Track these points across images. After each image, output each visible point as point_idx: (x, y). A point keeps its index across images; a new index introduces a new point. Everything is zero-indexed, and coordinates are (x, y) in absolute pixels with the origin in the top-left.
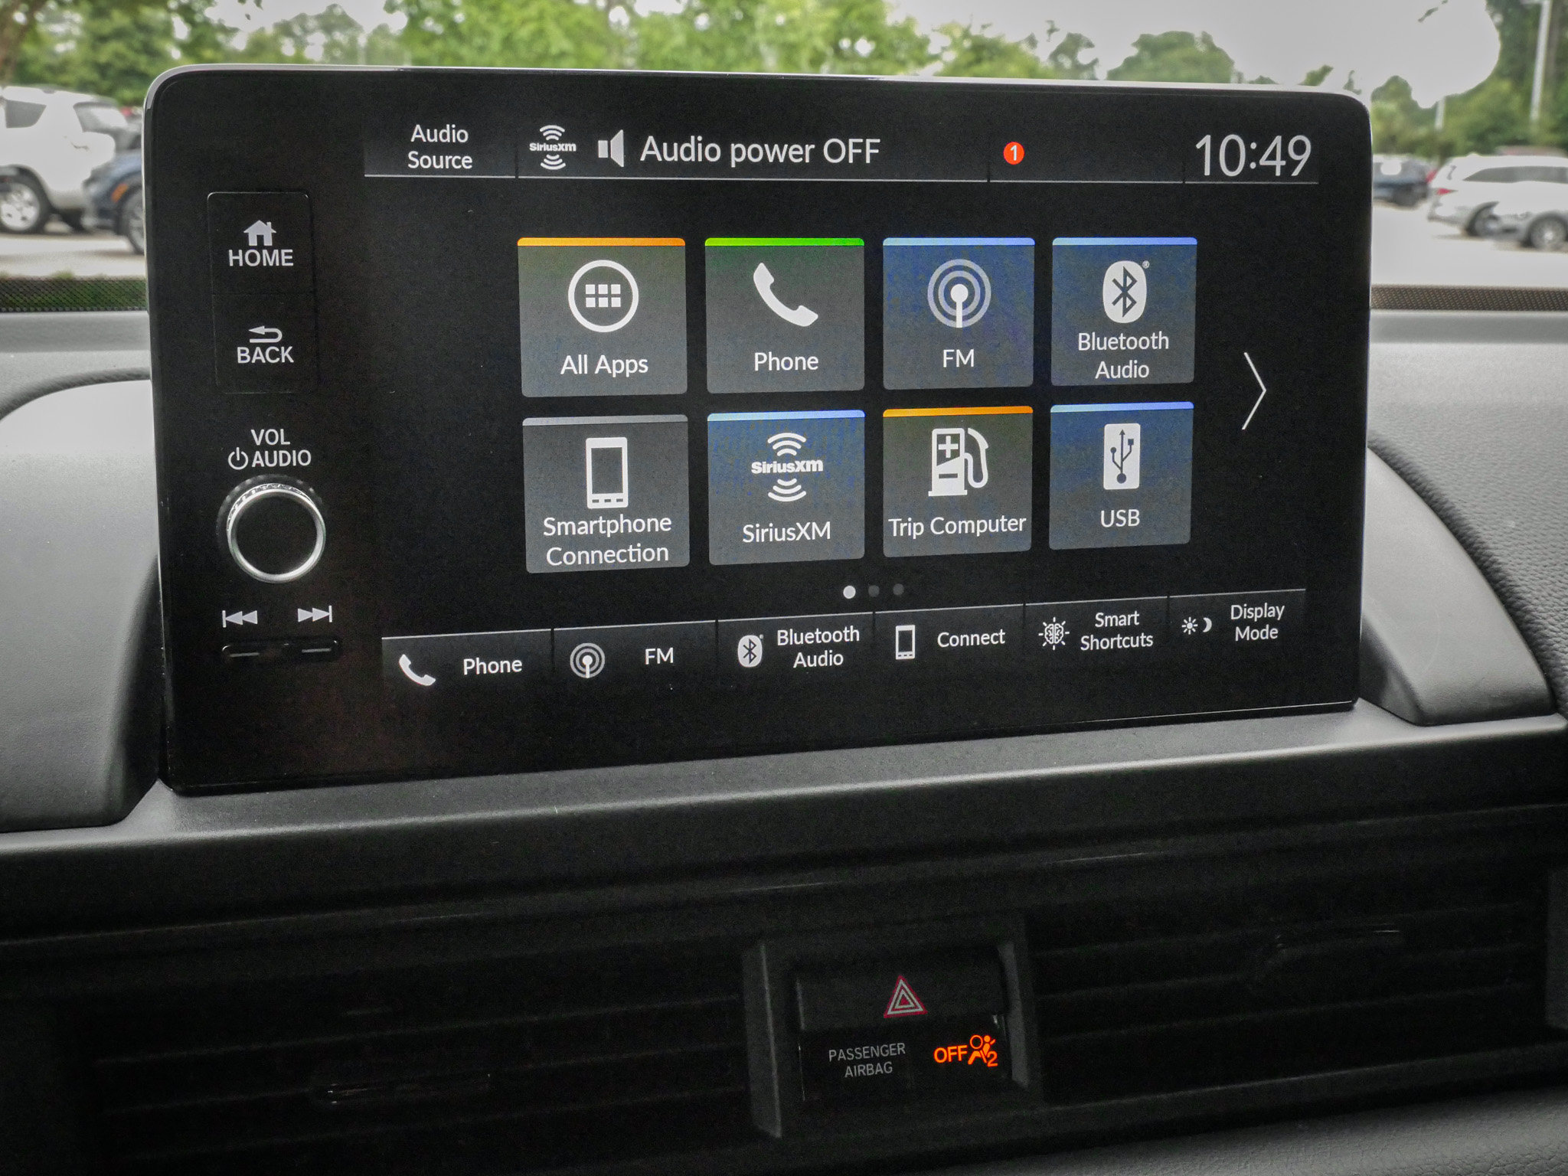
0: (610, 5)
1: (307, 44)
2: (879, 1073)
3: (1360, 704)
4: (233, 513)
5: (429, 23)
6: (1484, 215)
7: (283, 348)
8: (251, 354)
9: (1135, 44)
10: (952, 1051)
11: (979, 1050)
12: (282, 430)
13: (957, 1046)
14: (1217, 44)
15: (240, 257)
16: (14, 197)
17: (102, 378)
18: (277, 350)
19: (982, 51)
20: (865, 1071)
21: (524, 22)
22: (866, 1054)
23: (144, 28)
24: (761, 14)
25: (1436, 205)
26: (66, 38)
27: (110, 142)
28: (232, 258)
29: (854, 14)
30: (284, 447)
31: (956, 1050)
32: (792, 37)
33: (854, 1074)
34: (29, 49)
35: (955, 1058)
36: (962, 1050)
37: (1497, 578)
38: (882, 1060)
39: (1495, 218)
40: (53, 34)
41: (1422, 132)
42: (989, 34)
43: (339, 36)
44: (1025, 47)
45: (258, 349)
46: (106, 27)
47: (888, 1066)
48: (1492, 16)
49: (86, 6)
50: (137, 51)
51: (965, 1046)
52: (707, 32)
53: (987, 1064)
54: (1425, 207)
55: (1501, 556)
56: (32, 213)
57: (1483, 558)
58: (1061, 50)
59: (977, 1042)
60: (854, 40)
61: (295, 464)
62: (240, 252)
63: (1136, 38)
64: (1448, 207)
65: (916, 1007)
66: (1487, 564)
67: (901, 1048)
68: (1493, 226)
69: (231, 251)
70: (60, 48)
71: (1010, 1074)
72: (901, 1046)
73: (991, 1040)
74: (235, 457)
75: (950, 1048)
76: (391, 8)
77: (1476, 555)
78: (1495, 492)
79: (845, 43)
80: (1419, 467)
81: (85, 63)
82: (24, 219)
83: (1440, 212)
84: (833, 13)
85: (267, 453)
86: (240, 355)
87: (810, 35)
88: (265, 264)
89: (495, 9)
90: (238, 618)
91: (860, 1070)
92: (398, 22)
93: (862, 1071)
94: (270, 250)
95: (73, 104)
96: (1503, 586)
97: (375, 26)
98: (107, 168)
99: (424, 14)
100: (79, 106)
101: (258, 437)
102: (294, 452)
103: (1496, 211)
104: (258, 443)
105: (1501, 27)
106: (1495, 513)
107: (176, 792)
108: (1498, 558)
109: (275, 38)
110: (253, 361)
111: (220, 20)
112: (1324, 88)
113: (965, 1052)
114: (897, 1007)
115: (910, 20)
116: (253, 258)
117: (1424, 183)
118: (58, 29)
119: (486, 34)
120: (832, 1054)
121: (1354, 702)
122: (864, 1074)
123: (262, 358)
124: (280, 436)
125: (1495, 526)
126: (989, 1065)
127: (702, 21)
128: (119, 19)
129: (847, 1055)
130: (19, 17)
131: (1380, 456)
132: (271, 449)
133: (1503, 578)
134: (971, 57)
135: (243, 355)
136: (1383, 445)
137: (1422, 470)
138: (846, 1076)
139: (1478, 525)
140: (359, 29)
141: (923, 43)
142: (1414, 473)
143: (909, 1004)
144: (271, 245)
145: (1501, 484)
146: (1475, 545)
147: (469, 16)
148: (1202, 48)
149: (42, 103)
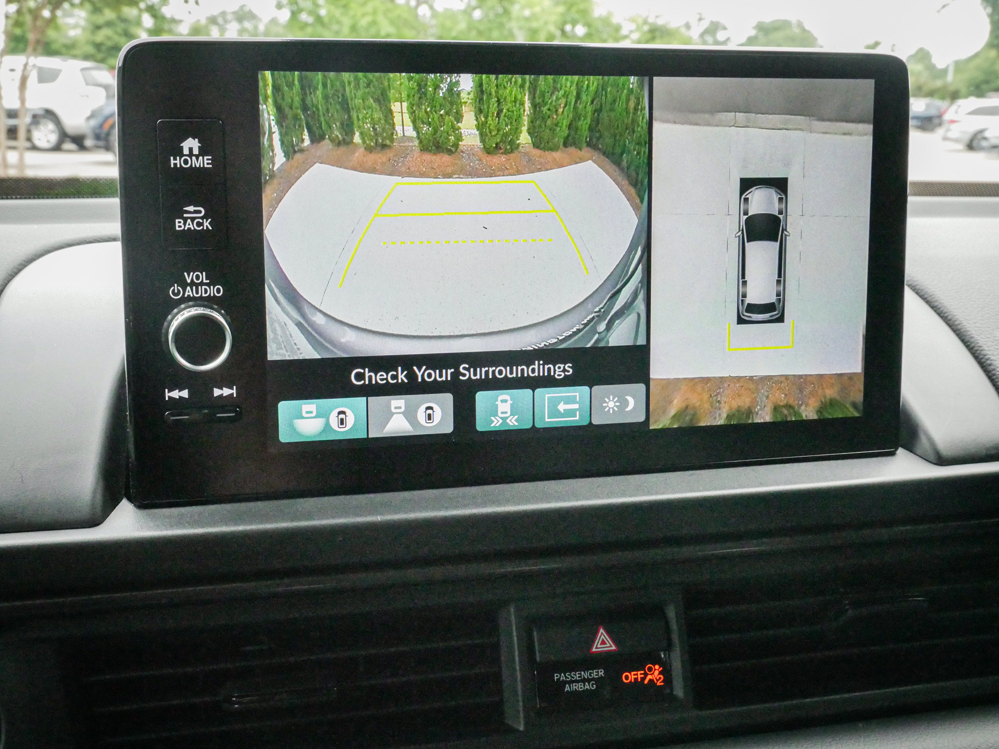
0: (418, 4)
1: (227, 29)
2: (587, 689)
3: (900, 451)
4: (172, 326)
5: (304, 17)
6: (979, 137)
7: (205, 220)
8: (185, 224)
9: (755, 28)
10: (634, 675)
11: (651, 674)
12: (204, 273)
13: (637, 671)
14: (807, 28)
15: (178, 162)
16: (42, 127)
17: (91, 240)
18: (201, 221)
19: (655, 32)
20: (578, 687)
21: (364, 15)
22: (579, 677)
23: (124, 20)
24: (515, 9)
25: (948, 130)
26: (75, 26)
27: (102, 92)
28: (172, 162)
29: (574, 9)
30: (206, 284)
31: (637, 674)
32: (534, 25)
33: (570, 689)
34: (51, 34)
35: (636, 679)
36: (641, 674)
37: (991, 369)
38: (589, 680)
39: (985, 139)
40: (68, 25)
41: (939, 83)
42: (660, 22)
43: (247, 25)
44: (683, 30)
45: (189, 221)
46: (100, 20)
47: (593, 684)
48: (985, 8)
49: (88, 6)
50: (120, 35)
51: (643, 672)
52: (480, 21)
53: (657, 683)
54: (940, 132)
55: (993, 355)
56: (53, 138)
57: (981, 357)
58: (706, 32)
59: (650, 669)
60: (574, 26)
61: (212, 295)
62: (178, 158)
63: (755, 24)
64: (955, 131)
65: (611, 646)
66: (983, 360)
67: (601, 673)
68: (984, 144)
69: (172, 158)
70: (72, 33)
71: (672, 690)
72: (601, 672)
73: (659, 668)
74: (174, 290)
75: (633, 673)
76: (279, 6)
77: (976, 354)
78: (989, 313)
79: (568, 28)
80: (939, 297)
81: (88, 42)
82: (48, 141)
83: (950, 135)
84: (561, 9)
85: (194, 288)
86: (177, 224)
87: (546, 23)
88: (194, 166)
89: (345, 7)
90: (175, 394)
91: (575, 687)
92: (284, 15)
93: (576, 687)
94: (197, 157)
95: (80, 68)
96: (994, 375)
97: (269, 18)
98: (101, 109)
99: (301, 10)
100: (83, 70)
101: (189, 277)
102: (212, 287)
103: (987, 134)
104: (189, 281)
105: (991, 16)
106: (989, 328)
107: (135, 506)
108: (990, 356)
109: (206, 27)
110: (186, 229)
111: (172, 15)
112: (878, 51)
113: (643, 676)
114: (599, 646)
115: (610, 14)
116: (186, 162)
117: (940, 116)
118: (71, 21)
119: (339, 22)
120: (556, 677)
121: (897, 449)
122: (577, 689)
123: (191, 226)
124: (203, 277)
125: (988, 336)
126: (658, 684)
127: (477, 14)
128: (109, 14)
129: (566, 677)
130: (46, 13)
131: (913, 290)
132: (197, 285)
133: (994, 370)
134: (649, 36)
135: (180, 224)
136: (915, 283)
137: (941, 299)
138: (566, 691)
139: (977, 335)
140: (260, 20)
141: (618, 28)
142: (936, 301)
143: (606, 644)
144: (198, 153)
145: (993, 309)
146: (976, 348)
147: (329, 12)
148: (797, 31)
149: (59, 68)
